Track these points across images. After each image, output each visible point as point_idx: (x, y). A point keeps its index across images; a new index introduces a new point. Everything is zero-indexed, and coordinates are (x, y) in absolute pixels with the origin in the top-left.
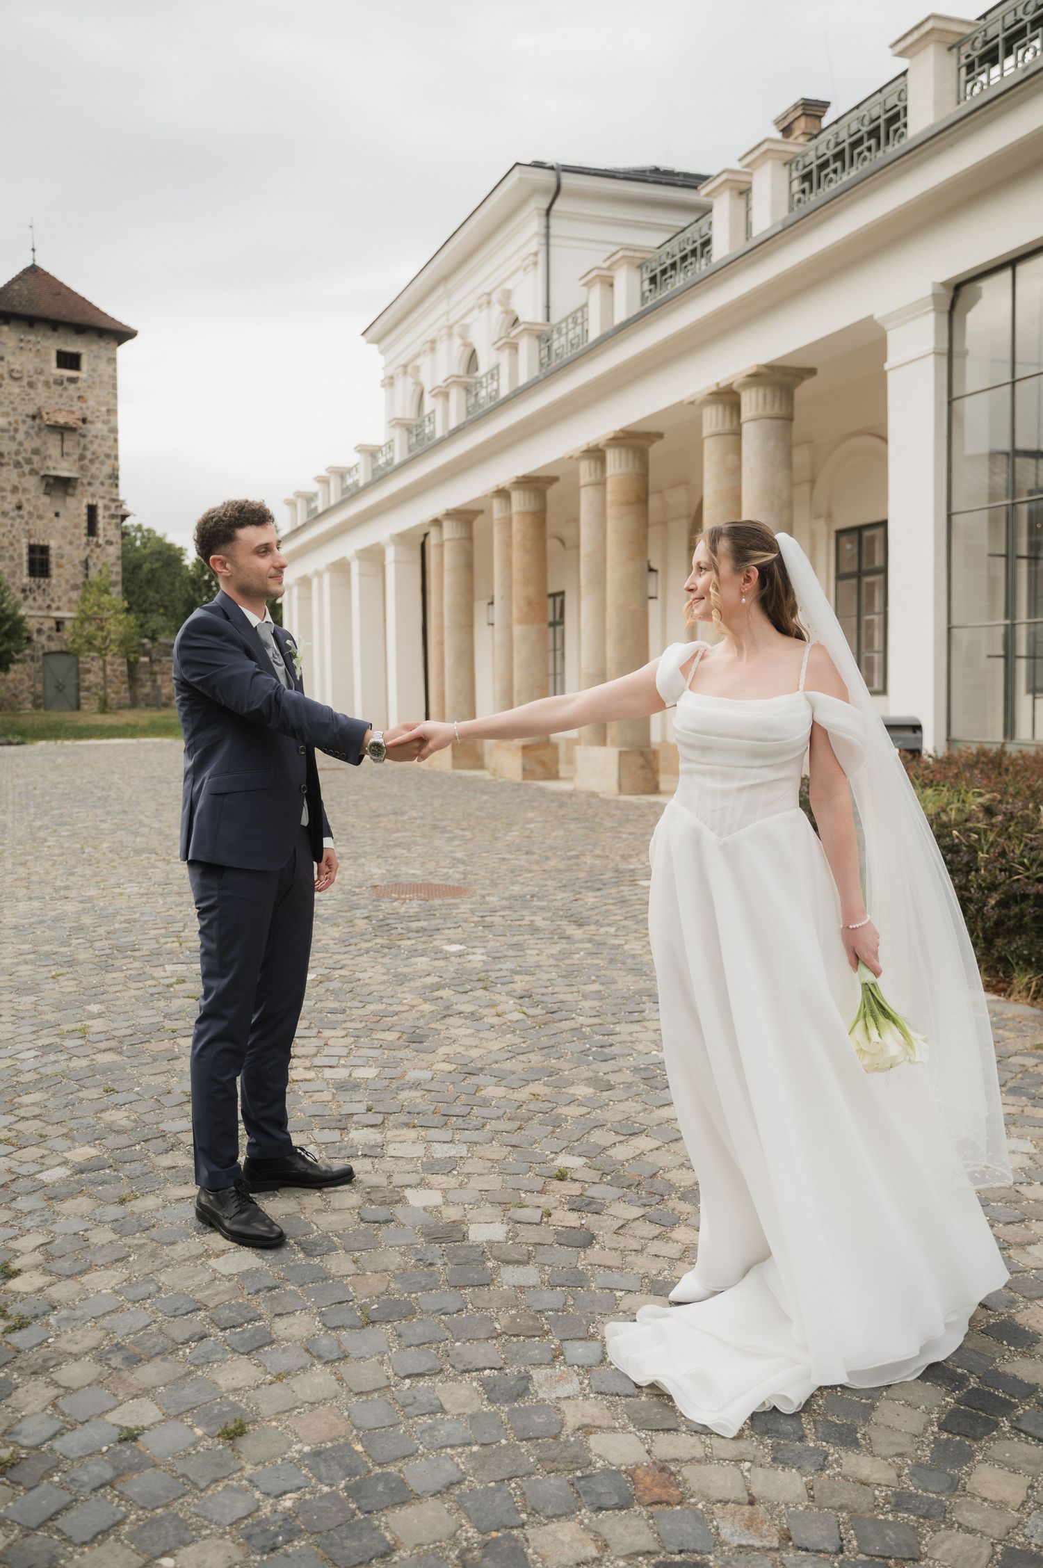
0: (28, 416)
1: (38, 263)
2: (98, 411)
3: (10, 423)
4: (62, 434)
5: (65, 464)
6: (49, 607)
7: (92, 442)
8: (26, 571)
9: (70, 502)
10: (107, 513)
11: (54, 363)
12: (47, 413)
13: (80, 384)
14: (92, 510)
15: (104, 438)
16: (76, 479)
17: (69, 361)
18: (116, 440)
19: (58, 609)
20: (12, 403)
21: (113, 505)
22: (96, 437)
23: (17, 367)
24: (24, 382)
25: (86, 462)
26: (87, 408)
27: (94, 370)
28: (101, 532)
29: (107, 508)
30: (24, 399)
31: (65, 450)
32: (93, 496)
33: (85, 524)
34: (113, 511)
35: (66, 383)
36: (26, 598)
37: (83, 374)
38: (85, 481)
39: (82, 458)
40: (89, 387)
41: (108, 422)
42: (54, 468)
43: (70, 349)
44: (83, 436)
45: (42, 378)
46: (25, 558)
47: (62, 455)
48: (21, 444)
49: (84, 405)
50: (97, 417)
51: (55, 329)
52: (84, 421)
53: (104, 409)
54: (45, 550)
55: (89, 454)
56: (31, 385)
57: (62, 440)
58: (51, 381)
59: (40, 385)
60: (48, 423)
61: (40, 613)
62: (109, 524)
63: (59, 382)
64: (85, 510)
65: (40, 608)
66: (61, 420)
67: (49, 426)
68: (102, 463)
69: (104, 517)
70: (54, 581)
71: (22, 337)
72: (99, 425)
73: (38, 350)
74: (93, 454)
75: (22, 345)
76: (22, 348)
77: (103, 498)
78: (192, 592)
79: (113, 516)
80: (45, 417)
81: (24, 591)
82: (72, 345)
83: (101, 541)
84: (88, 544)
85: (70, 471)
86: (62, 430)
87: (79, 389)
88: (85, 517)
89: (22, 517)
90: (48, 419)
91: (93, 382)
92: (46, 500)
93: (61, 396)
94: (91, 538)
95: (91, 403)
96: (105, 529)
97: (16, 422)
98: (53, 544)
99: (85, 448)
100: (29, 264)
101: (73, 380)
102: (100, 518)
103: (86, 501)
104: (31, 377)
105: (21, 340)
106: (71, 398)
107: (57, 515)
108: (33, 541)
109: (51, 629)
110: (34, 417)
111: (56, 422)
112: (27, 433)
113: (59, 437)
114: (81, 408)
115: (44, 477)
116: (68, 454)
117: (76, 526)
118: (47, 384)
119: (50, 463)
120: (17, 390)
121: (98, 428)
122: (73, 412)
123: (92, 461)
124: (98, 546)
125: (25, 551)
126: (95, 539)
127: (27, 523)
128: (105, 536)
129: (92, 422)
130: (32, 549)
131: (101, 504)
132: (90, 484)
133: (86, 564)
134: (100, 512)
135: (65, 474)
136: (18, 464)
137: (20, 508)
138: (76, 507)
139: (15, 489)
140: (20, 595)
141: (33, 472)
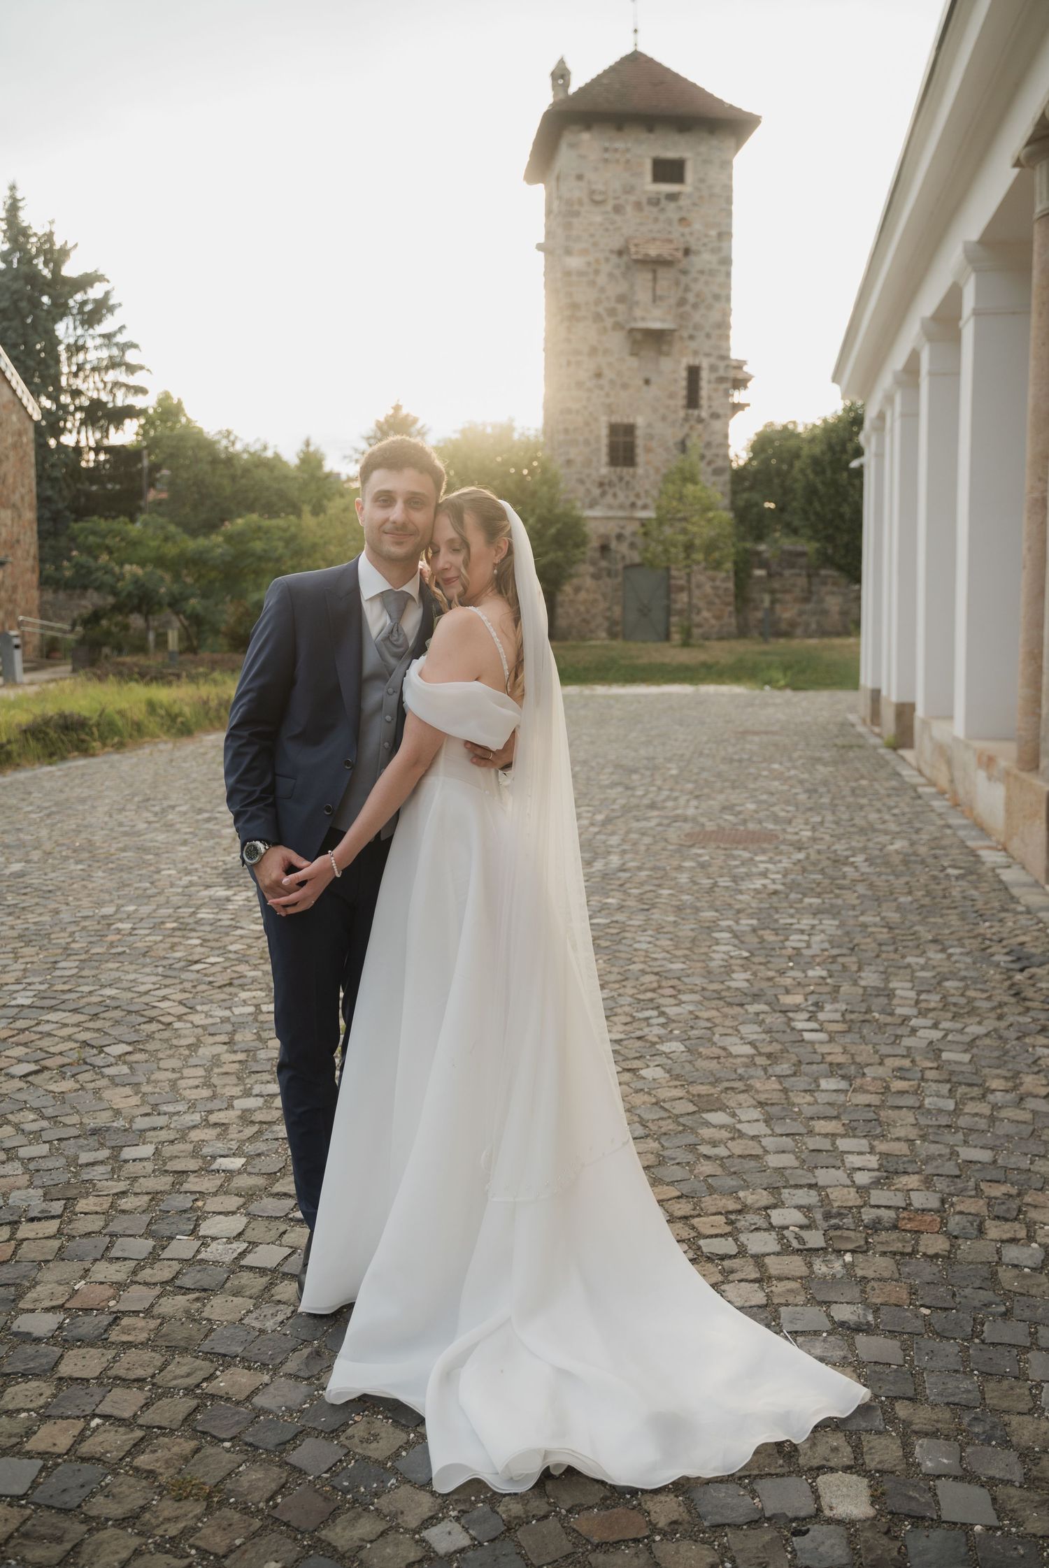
0: (612, 252)
1: (641, 48)
2: (706, 236)
3: (589, 264)
4: (654, 272)
5: (657, 313)
6: (633, 505)
7: (696, 280)
8: (604, 458)
9: (666, 364)
10: (714, 376)
11: (648, 176)
12: (636, 245)
13: (682, 202)
14: (694, 373)
15: (712, 273)
16: (673, 331)
17: (669, 171)
18: (728, 274)
19: (645, 507)
20: (592, 236)
21: (722, 364)
22: (702, 272)
23: (600, 187)
24: (609, 207)
25: (687, 308)
26: (691, 234)
27: (702, 181)
28: (704, 402)
29: (713, 368)
30: (607, 230)
31: (659, 292)
32: (696, 353)
33: (684, 393)
34: (721, 373)
35: (663, 202)
36: (604, 494)
37: (687, 187)
38: (685, 334)
39: (682, 302)
40: (694, 204)
41: (719, 249)
42: (643, 319)
43: (671, 154)
44: (684, 272)
45: (632, 198)
46: (604, 441)
47: (654, 301)
48: (602, 290)
49: (687, 230)
50: (705, 245)
51: (650, 129)
52: (687, 252)
53: (713, 233)
54: (630, 430)
55: (691, 297)
56: (618, 209)
57: (655, 279)
58: (644, 201)
59: (629, 209)
60: (634, 257)
61: (621, 514)
62: (716, 390)
63: (655, 202)
64: (684, 374)
65: (621, 507)
66: (653, 251)
67: (637, 261)
68: (709, 307)
69: (709, 382)
70: (640, 471)
71: (607, 144)
72: (706, 256)
73: (628, 161)
74: (698, 295)
75: (607, 156)
76: (606, 161)
77: (708, 355)
79: (721, 380)
80: (633, 249)
81: (601, 485)
82: (672, 147)
83: (704, 414)
84: (686, 419)
85: (663, 321)
86: (656, 264)
87: (680, 208)
88: (684, 383)
89: (601, 387)
90: (637, 253)
91: (701, 197)
92: (633, 362)
93: (656, 220)
94: (690, 411)
95: (697, 226)
96: (710, 398)
97: (597, 261)
98: (640, 421)
99: (687, 289)
101: (672, 197)
102: (704, 384)
103: (686, 361)
104: (616, 198)
105: (606, 150)
106: (669, 222)
107: (647, 382)
108: (616, 419)
109: (634, 534)
110: (620, 253)
111: (647, 255)
112: (611, 275)
113: (649, 276)
114: (683, 235)
115: (632, 331)
116: (661, 298)
117: (672, 396)
118: (638, 206)
119: (638, 312)
120: (598, 219)
121: (705, 259)
122: (670, 241)
123: (695, 306)
124: (700, 420)
125: (604, 432)
126: (696, 412)
127: (608, 395)
128: (710, 407)
129: (698, 253)
130: (614, 429)
131: (705, 363)
132: (691, 337)
133: (683, 446)
134: (705, 375)
135: (657, 326)
136: (598, 317)
137: (599, 375)
138: (673, 369)
139: (593, 351)
140: (596, 492)
141: (618, 326)
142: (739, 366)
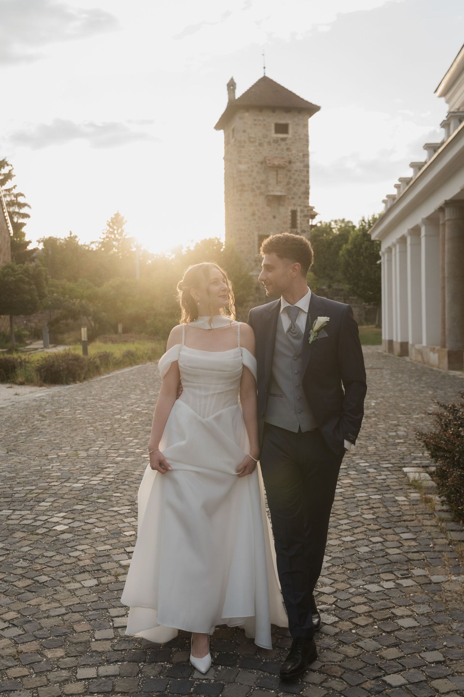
0: (258, 162)
1: (267, 75)
2: (298, 155)
3: (249, 168)
4: (277, 171)
5: (278, 188)
7: (294, 174)
9: (282, 210)
10: (302, 214)
11: (273, 131)
12: (269, 160)
13: (288, 142)
14: (294, 213)
15: (301, 171)
16: (284, 196)
17: (282, 128)
18: (308, 172)
20: (250, 156)
21: (306, 209)
22: (296, 171)
23: (253, 135)
24: (257, 144)
25: (291, 186)
26: (292, 155)
27: (296, 133)
28: (299, 226)
29: (302, 211)
30: (256, 153)
31: (279, 180)
32: (294, 205)
33: (290, 222)
34: (306, 213)
35: (279, 141)
37: (289, 136)
38: (290, 197)
39: (288, 183)
40: (293, 142)
41: (304, 161)
42: (273, 191)
43: (283, 122)
44: (289, 171)
45: (267, 140)
46: (257, 243)
47: (277, 183)
48: (255, 178)
49: (290, 153)
50: (297, 159)
51: (274, 111)
52: (290, 162)
53: (301, 154)
55: (292, 181)
56: (261, 145)
57: (277, 174)
58: (272, 141)
59: (265, 144)
60: (269, 165)
62: (304, 220)
63: (276, 141)
64: (290, 214)
66: (276, 163)
67: (269, 167)
68: (300, 185)
69: (301, 217)
71: (256, 118)
72: (298, 164)
73: (264, 125)
74: (295, 180)
75: (256, 122)
76: (255, 124)
77: (300, 206)
78: (347, 258)
79: (306, 216)
80: (268, 162)
81: (256, 261)
82: (283, 119)
83: (299, 231)
85: (281, 191)
86: (277, 168)
87: (287, 144)
88: (290, 218)
89: (255, 220)
90: (269, 163)
91: (295, 140)
92: (268, 209)
93: (277, 149)
94: (293, 230)
95: (294, 152)
96: (301, 224)
97: (252, 166)
99: (290, 178)
100: (262, 76)
101: (283, 139)
102: (298, 218)
103: (291, 208)
104: (260, 140)
105: (255, 120)
106: (282, 150)
107: (274, 217)
108: (261, 233)
110: (262, 163)
111: (274, 164)
112: (258, 172)
113: (275, 173)
114: (288, 155)
115: (267, 196)
116: (280, 182)
117: (285, 223)
118: (269, 143)
119: (270, 188)
120: (252, 149)
121: (298, 165)
122: (283, 158)
123: (294, 185)
125: (256, 239)
126: (295, 230)
127: (258, 223)
128: (301, 227)
129: (295, 163)
130: (261, 238)
131: (299, 209)
132: (293, 198)
134: (299, 214)
135: (279, 194)
136: (253, 190)
137: (254, 214)
138: (285, 212)
139: (251, 204)
140: (253, 264)
141: (261, 194)
142: (312, 209)
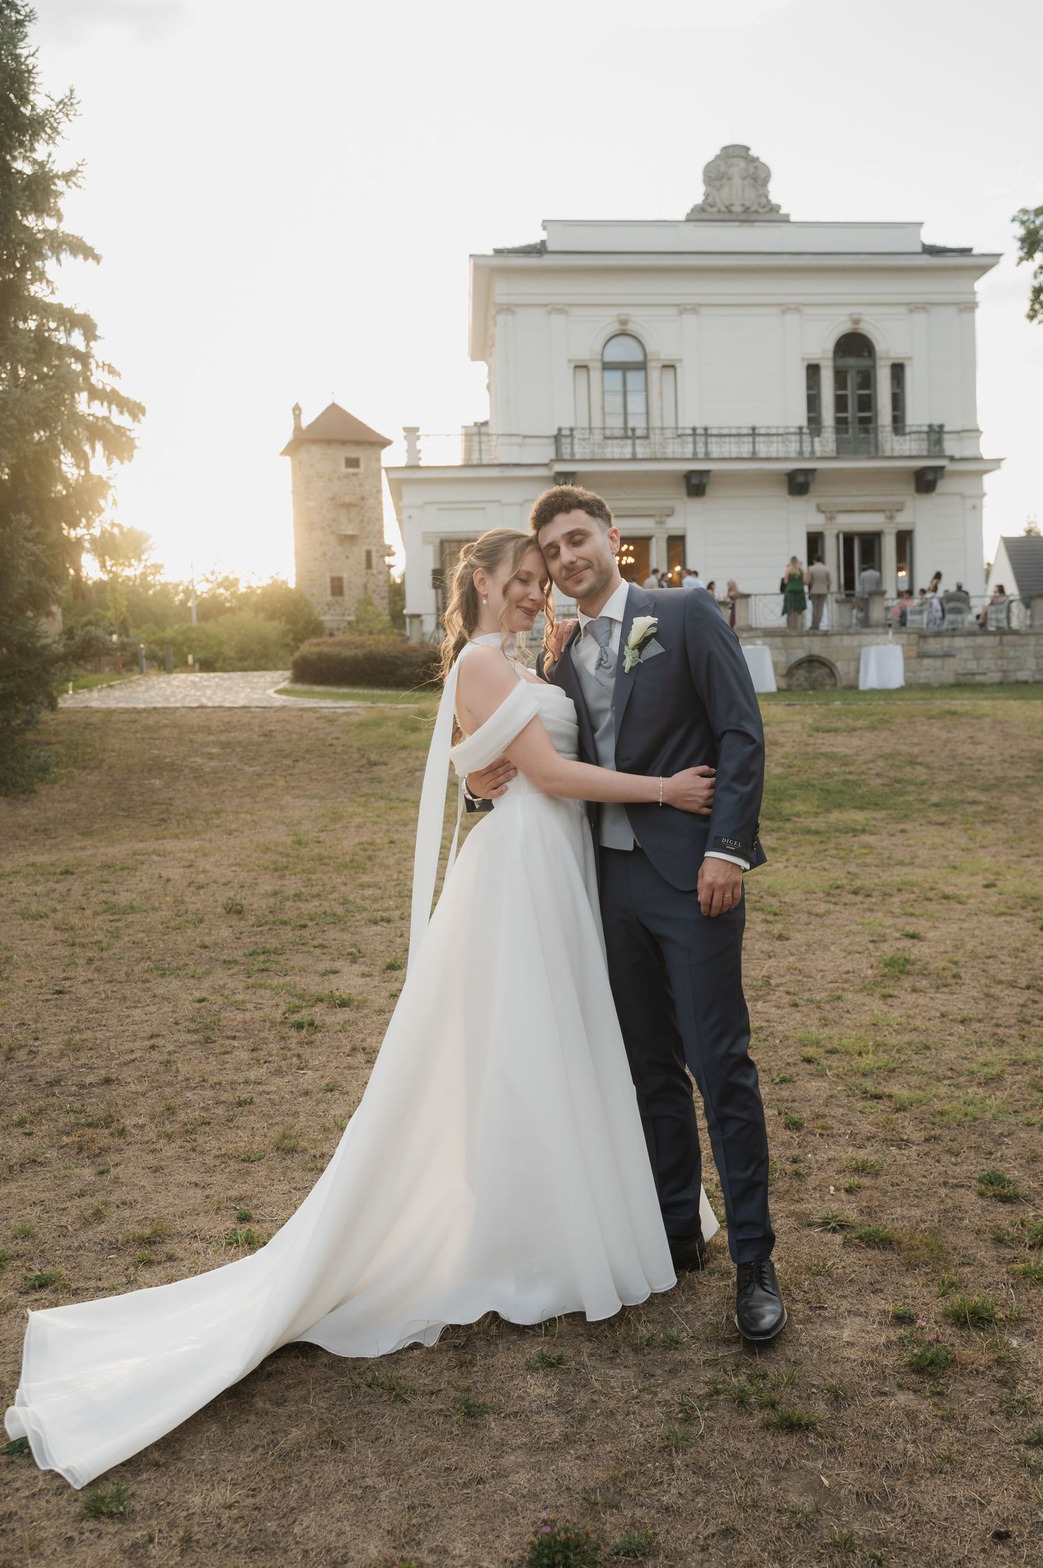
0: (328, 499)
1: (336, 403)
2: (370, 493)
3: (318, 504)
4: (348, 509)
5: (350, 527)
6: (344, 614)
7: (366, 512)
8: (329, 591)
9: (356, 550)
10: (378, 552)
11: (343, 464)
12: (340, 497)
13: (359, 477)
14: (369, 554)
15: (374, 509)
16: (358, 535)
17: (353, 463)
19: (349, 615)
20: (319, 491)
21: (381, 547)
22: (369, 509)
23: (321, 470)
24: (326, 479)
25: (364, 524)
26: (363, 492)
27: (367, 467)
28: (374, 566)
29: (377, 548)
30: (325, 489)
31: (351, 518)
32: (369, 543)
33: (365, 562)
34: (381, 551)
35: (351, 477)
36: (329, 609)
37: (361, 470)
38: (364, 536)
39: (362, 521)
40: (364, 478)
41: (378, 498)
42: (344, 530)
43: (353, 455)
44: (362, 508)
45: (336, 474)
46: (329, 584)
47: (349, 522)
48: (324, 516)
49: (362, 490)
50: (370, 496)
51: (345, 445)
52: (363, 499)
53: (375, 491)
54: (340, 579)
55: (365, 520)
56: (330, 480)
57: (349, 512)
58: (341, 476)
59: (335, 479)
61: (338, 618)
62: (380, 558)
63: (347, 476)
64: (364, 554)
65: (338, 615)
66: (347, 500)
67: (340, 504)
68: (374, 524)
69: (376, 557)
70: (346, 598)
71: (324, 452)
72: (371, 501)
73: (333, 458)
74: (367, 519)
76: (324, 458)
77: (374, 542)
79: (381, 555)
80: (338, 499)
81: (328, 605)
82: (354, 453)
83: (375, 572)
84: (367, 574)
85: (353, 530)
86: (349, 506)
87: (359, 479)
88: (364, 558)
89: (326, 560)
90: (340, 501)
91: (367, 475)
92: (341, 549)
93: (348, 484)
94: (368, 570)
95: (366, 488)
96: (377, 562)
97: (322, 503)
98: (345, 575)
99: (363, 516)
100: (329, 403)
101: (355, 475)
102: (374, 558)
103: (365, 548)
104: (329, 475)
105: (324, 455)
106: (354, 485)
107: (347, 557)
108: (334, 574)
109: (345, 627)
110: (332, 500)
111: (345, 501)
112: (328, 510)
113: (346, 511)
114: (360, 492)
115: (339, 536)
116: (352, 521)
117: (359, 564)
118: (339, 478)
119: (341, 527)
120: (321, 484)
121: (370, 503)
122: (355, 495)
123: (368, 523)
124: (373, 575)
125: (328, 580)
126: (371, 571)
127: (329, 564)
128: (377, 568)
129: (366, 500)
130: (333, 579)
131: (374, 549)
132: (367, 537)
133: (365, 587)
134: (374, 554)
135: (350, 533)
136: (323, 528)
137: (324, 554)
138: (359, 551)
139: (322, 544)
140: (326, 608)
141: (333, 533)
142: (390, 547)
